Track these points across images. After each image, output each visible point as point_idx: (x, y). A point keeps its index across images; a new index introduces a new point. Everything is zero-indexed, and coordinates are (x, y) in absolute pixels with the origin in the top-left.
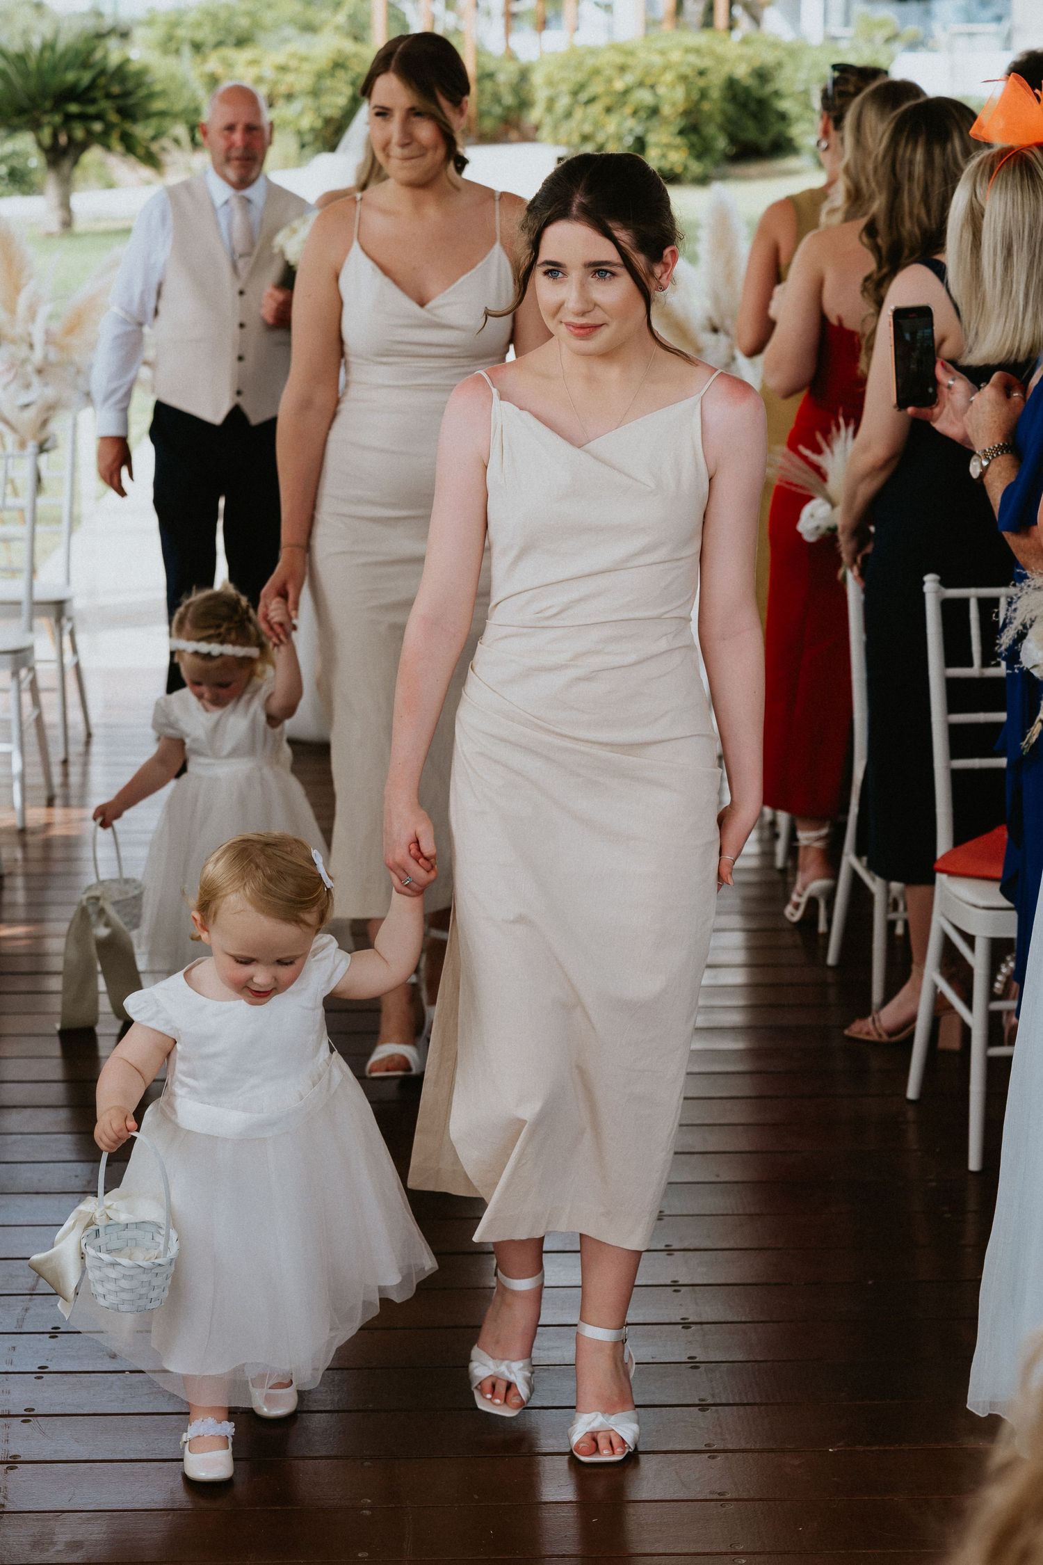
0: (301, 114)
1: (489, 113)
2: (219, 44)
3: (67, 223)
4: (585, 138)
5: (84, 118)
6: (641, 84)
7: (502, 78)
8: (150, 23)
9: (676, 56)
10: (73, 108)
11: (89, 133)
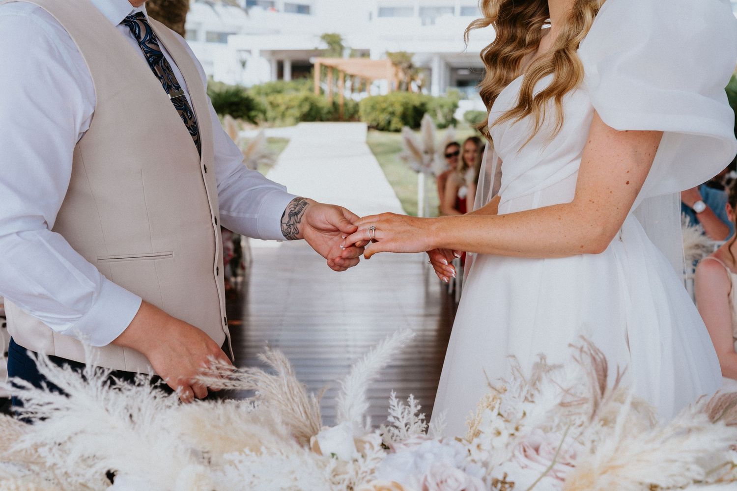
2: (272, 93)
4: (376, 120)
6: (390, 106)
7: (350, 105)
8: (252, 88)
9: (399, 98)
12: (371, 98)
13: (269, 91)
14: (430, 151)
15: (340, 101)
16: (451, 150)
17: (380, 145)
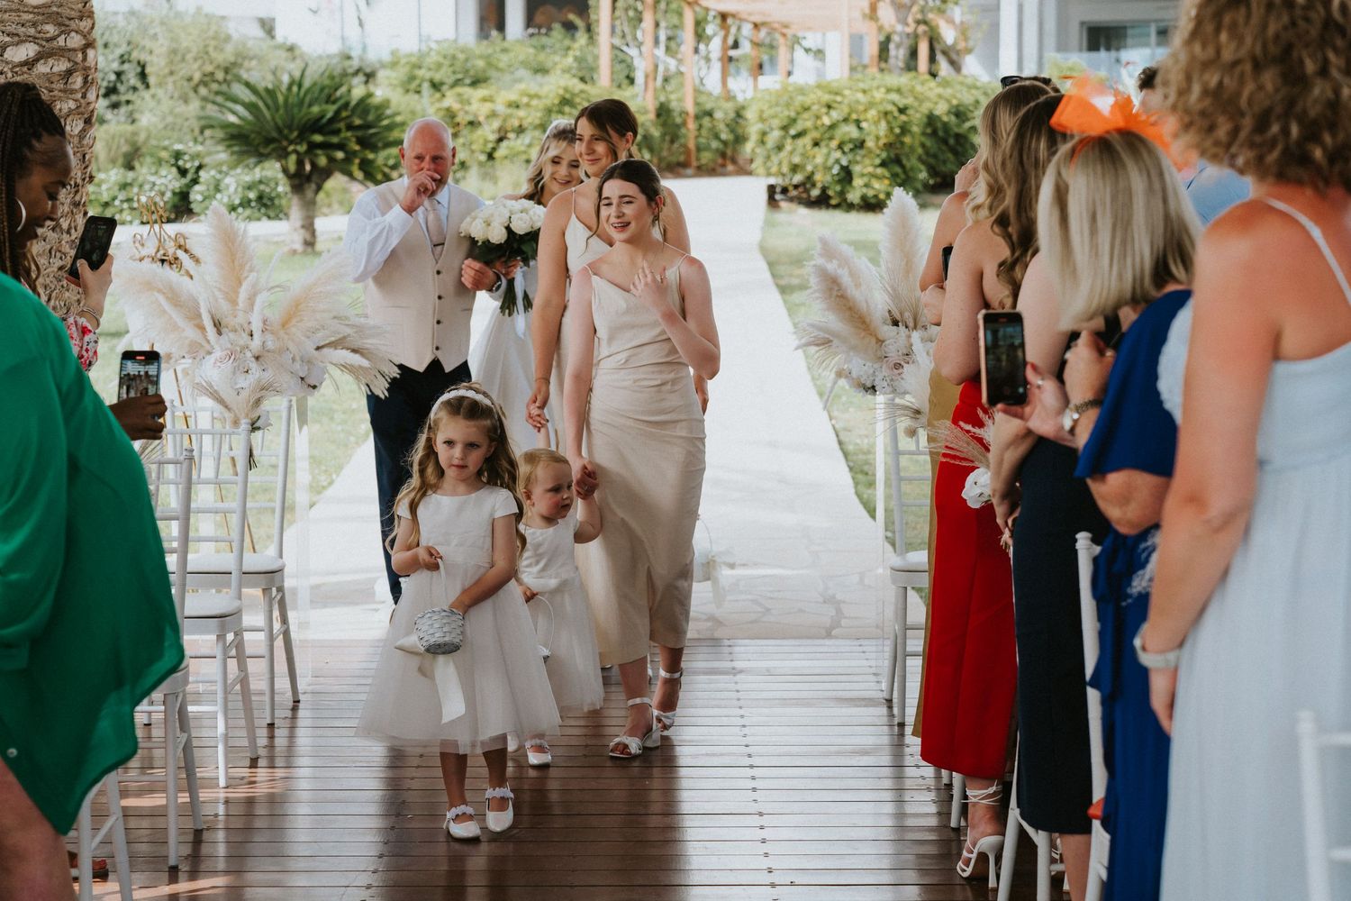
0: (530, 146)
1: (708, 148)
2: (457, 83)
3: (310, 243)
4: (795, 168)
5: (325, 146)
6: (846, 120)
7: (718, 115)
8: (394, 65)
9: (879, 95)
10: (318, 138)
11: (331, 160)
13: (444, 76)
15: (685, 103)
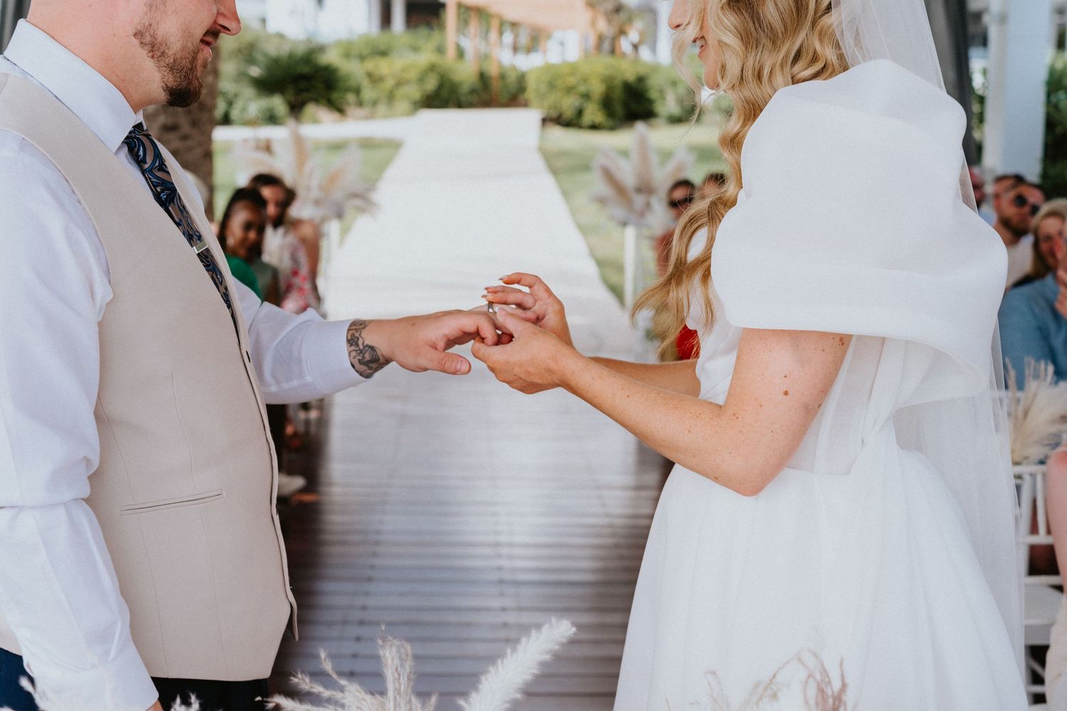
0: (413, 91)
2: (372, 55)
6: (581, 82)
7: (510, 78)
9: (599, 69)
10: (303, 85)
12: (549, 68)
13: (366, 51)
14: (645, 188)
15: (493, 71)
16: (679, 194)
17: (563, 154)
